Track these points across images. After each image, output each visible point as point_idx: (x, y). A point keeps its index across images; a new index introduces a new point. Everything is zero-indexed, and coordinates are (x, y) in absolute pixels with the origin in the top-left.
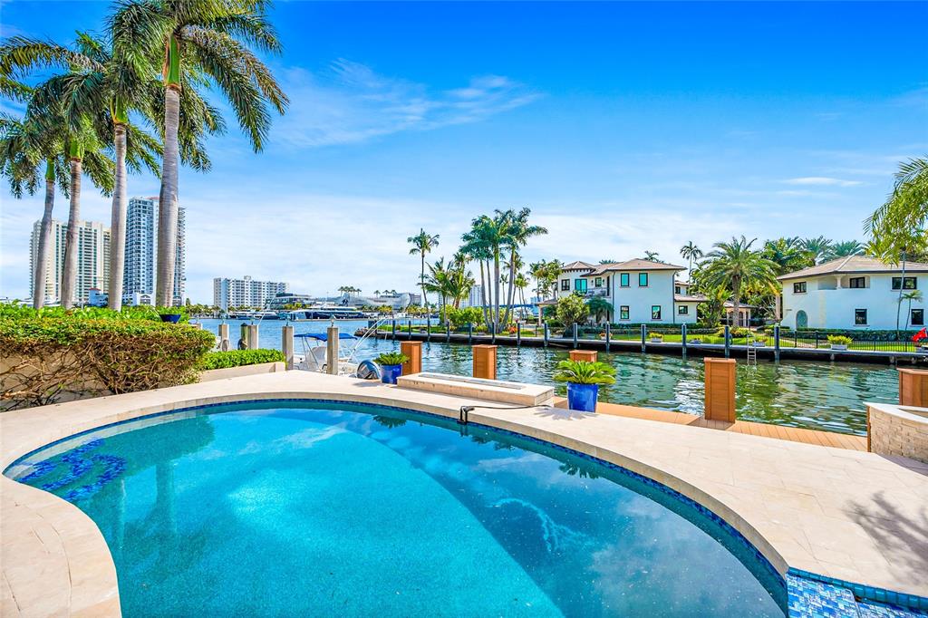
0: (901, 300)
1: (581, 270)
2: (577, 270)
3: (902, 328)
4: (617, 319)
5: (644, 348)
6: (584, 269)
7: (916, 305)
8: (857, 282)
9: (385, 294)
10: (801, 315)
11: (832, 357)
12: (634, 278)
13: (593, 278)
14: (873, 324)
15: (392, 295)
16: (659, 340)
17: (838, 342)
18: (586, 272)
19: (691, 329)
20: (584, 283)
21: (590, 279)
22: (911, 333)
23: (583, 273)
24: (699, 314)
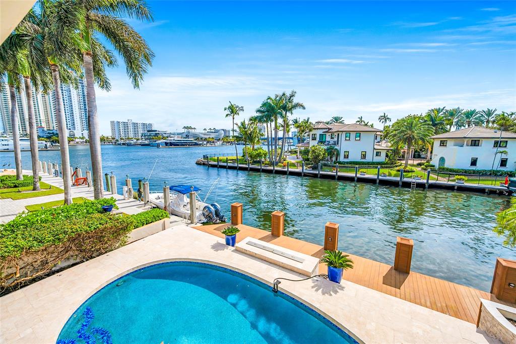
0: (496, 153)
1: (323, 129)
2: (321, 129)
3: (495, 169)
4: (342, 159)
5: (356, 179)
6: (325, 129)
7: (504, 156)
8: (475, 143)
9: (209, 131)
10: (442, 160)
11: (456, 188)
12: (353, 135)
13: (330, 134)
14: (479, 166)
15: (213, 131)
16: (364, 174)
17: (460, 179)
18: (326, 130)
19: (382, 165)
20: (324, 136)
21: (328, 134)
22: (499, 171)
23: (324, 130)
24: (387, 156)
